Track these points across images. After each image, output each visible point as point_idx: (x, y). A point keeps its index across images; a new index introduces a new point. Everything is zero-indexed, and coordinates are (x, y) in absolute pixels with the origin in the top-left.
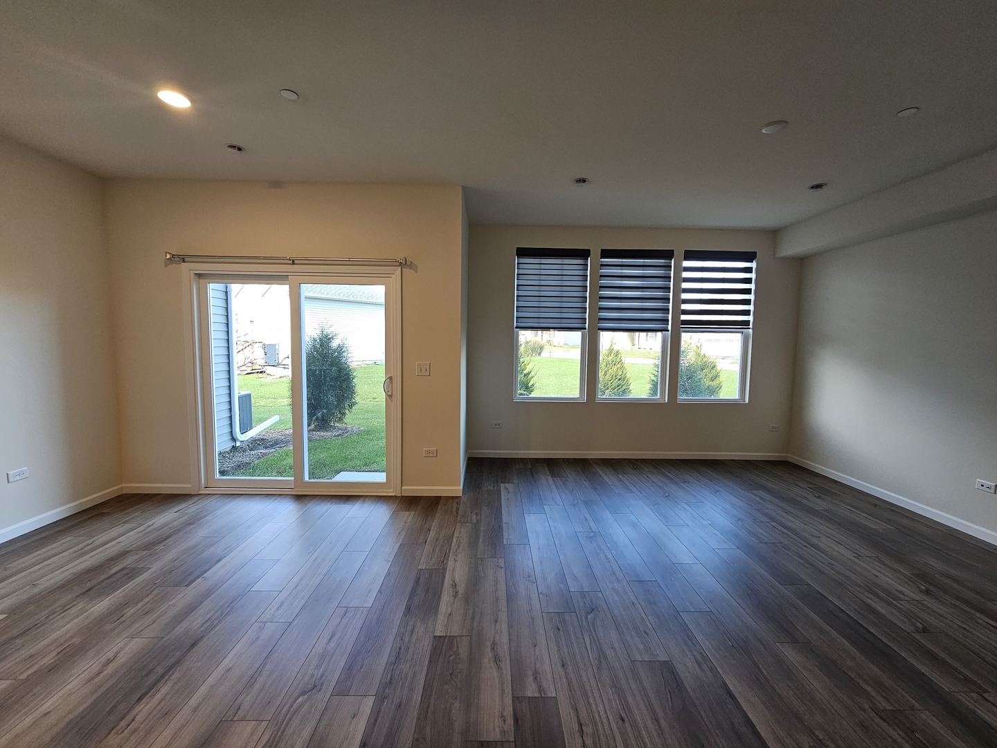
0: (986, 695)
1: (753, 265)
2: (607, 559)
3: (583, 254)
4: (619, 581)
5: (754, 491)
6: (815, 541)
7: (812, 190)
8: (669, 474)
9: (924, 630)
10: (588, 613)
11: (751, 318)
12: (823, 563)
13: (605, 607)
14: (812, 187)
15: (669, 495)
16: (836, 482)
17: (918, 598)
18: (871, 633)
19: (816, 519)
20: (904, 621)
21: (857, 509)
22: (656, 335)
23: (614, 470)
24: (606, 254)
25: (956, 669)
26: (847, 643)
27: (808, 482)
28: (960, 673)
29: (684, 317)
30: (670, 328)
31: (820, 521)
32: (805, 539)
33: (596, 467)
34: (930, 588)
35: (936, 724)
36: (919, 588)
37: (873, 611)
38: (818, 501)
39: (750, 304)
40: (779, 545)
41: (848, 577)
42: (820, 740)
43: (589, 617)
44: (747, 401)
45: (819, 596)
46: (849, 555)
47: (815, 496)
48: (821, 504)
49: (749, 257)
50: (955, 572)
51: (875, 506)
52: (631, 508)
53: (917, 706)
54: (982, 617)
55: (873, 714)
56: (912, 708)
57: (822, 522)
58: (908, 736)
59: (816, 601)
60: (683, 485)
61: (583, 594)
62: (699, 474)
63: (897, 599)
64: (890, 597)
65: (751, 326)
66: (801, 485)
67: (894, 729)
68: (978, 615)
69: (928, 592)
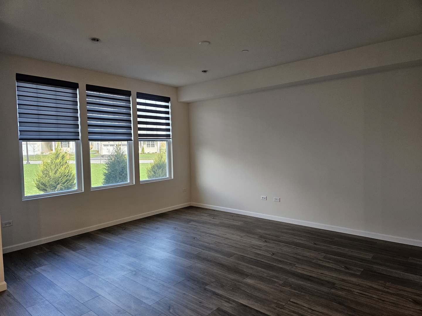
0: (296, 266)
1: (169, 104)
2: (154, 281)
3: (74, 86)
4: (169, 288)
5: (189, 223)
6: (225, 236)
7: (203, 72)
8: (146, 227)
9: (273, 254)
10: (169, 310)
11: (170, 133)
12: (234, 244)
13: (174, 303)
14: (203, 71)
15: (156, 238)
16: (214, 210)
17: (265, 245)
18: (263, 262)
19: (219, 227)
20: (267, 254)
21: (229, 219)
22: (68, 144)
23: (113, 234)
24: (90, 88)
25: (286, 262)
26: (260, 269)
27: (205, 213)
28: (288, 262)
29: (140, 132)
30: (133, 139)
31: (221, 228)
32: (222, 237)
33: (99, 235)
34: (266, 240)
35: (293, 280)
36: (263, 241)
37: (259, 254)
38: (214, 220)
39: (170, 126)
40: (216, 243)
41: (244, 246)
42: (276, 303)
43: (171, 311)
44: (173, 177)
45: (242, 256)
46: (239, 238)
47: (212, 218)
48: (217, 221)
49: (167, 100)
50: (266, 232)
51: (232, 216)
52: (142, 251)
53: (287, 278)
54: (281, 243)
55: (281, 287)
56: (287, 279)
57: (222, 228)
58: (291, 287)
59: (242, 258)
60: (157, 230)
61: (157, 303)
62: (160, 222)
63: (261, 247)
64: (259, 247)
65: (171, 138)
66: (204, 215)
67: (287, 288)
68: (280, 243)
69: (266, 241)
